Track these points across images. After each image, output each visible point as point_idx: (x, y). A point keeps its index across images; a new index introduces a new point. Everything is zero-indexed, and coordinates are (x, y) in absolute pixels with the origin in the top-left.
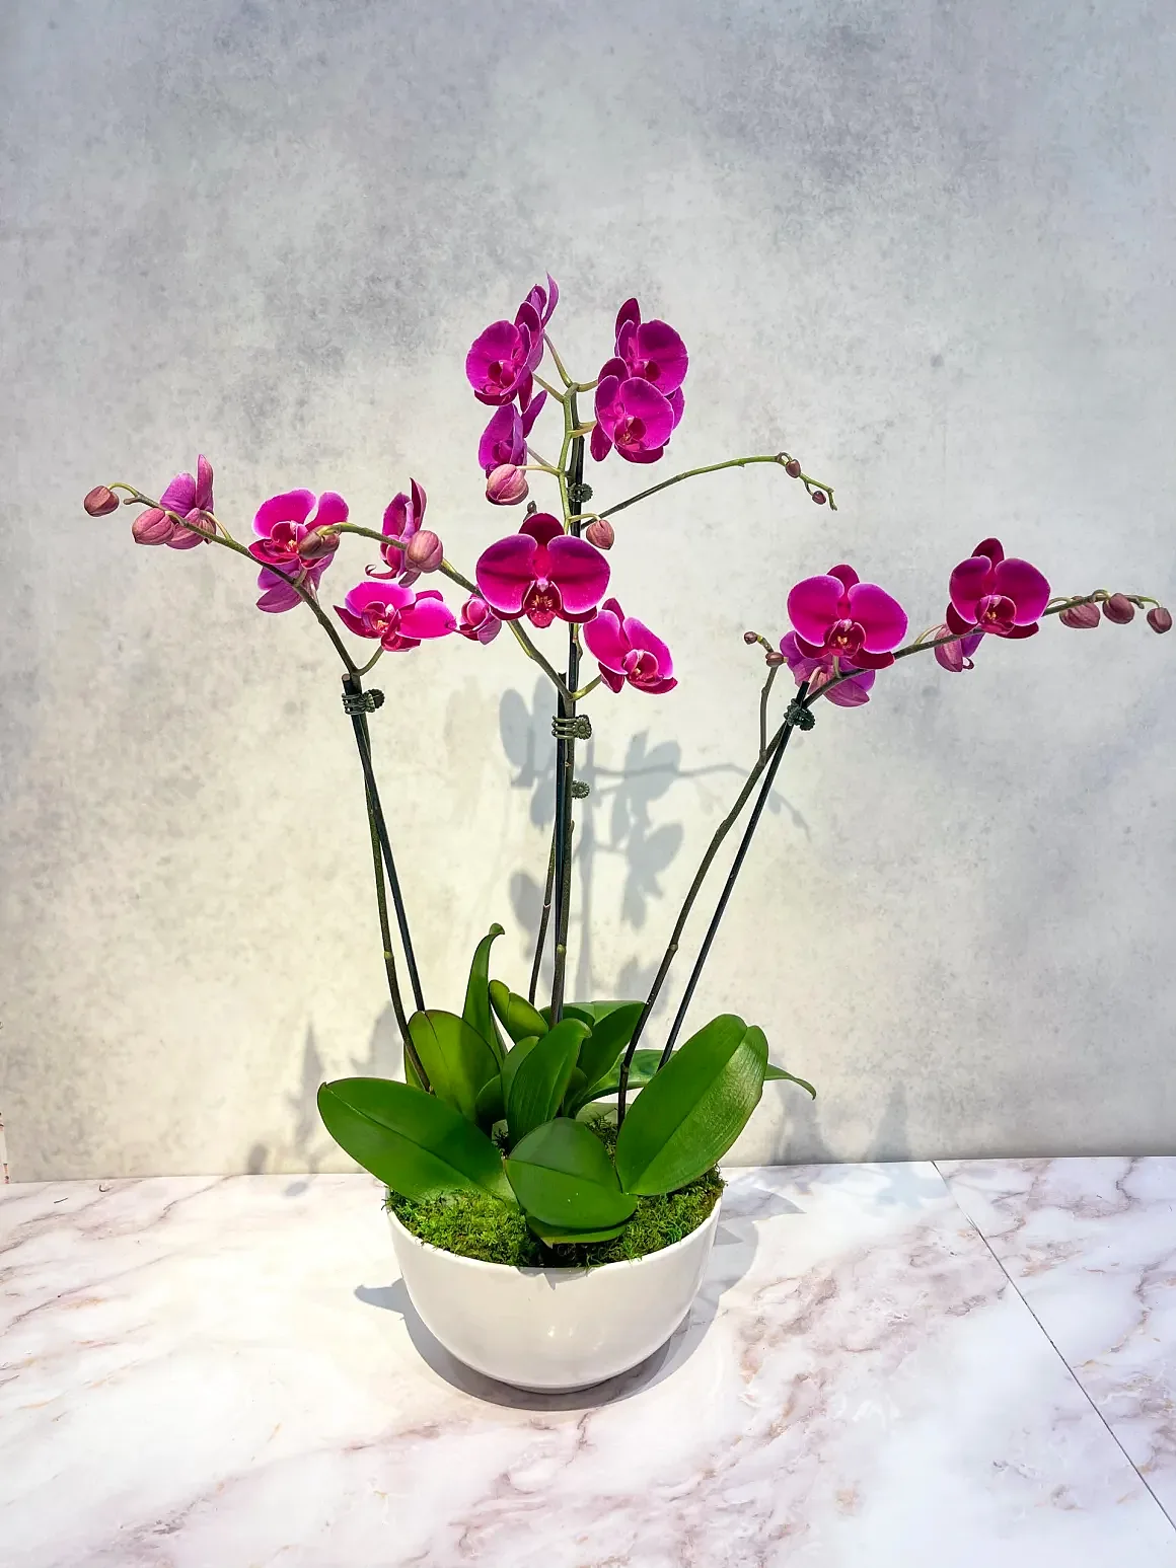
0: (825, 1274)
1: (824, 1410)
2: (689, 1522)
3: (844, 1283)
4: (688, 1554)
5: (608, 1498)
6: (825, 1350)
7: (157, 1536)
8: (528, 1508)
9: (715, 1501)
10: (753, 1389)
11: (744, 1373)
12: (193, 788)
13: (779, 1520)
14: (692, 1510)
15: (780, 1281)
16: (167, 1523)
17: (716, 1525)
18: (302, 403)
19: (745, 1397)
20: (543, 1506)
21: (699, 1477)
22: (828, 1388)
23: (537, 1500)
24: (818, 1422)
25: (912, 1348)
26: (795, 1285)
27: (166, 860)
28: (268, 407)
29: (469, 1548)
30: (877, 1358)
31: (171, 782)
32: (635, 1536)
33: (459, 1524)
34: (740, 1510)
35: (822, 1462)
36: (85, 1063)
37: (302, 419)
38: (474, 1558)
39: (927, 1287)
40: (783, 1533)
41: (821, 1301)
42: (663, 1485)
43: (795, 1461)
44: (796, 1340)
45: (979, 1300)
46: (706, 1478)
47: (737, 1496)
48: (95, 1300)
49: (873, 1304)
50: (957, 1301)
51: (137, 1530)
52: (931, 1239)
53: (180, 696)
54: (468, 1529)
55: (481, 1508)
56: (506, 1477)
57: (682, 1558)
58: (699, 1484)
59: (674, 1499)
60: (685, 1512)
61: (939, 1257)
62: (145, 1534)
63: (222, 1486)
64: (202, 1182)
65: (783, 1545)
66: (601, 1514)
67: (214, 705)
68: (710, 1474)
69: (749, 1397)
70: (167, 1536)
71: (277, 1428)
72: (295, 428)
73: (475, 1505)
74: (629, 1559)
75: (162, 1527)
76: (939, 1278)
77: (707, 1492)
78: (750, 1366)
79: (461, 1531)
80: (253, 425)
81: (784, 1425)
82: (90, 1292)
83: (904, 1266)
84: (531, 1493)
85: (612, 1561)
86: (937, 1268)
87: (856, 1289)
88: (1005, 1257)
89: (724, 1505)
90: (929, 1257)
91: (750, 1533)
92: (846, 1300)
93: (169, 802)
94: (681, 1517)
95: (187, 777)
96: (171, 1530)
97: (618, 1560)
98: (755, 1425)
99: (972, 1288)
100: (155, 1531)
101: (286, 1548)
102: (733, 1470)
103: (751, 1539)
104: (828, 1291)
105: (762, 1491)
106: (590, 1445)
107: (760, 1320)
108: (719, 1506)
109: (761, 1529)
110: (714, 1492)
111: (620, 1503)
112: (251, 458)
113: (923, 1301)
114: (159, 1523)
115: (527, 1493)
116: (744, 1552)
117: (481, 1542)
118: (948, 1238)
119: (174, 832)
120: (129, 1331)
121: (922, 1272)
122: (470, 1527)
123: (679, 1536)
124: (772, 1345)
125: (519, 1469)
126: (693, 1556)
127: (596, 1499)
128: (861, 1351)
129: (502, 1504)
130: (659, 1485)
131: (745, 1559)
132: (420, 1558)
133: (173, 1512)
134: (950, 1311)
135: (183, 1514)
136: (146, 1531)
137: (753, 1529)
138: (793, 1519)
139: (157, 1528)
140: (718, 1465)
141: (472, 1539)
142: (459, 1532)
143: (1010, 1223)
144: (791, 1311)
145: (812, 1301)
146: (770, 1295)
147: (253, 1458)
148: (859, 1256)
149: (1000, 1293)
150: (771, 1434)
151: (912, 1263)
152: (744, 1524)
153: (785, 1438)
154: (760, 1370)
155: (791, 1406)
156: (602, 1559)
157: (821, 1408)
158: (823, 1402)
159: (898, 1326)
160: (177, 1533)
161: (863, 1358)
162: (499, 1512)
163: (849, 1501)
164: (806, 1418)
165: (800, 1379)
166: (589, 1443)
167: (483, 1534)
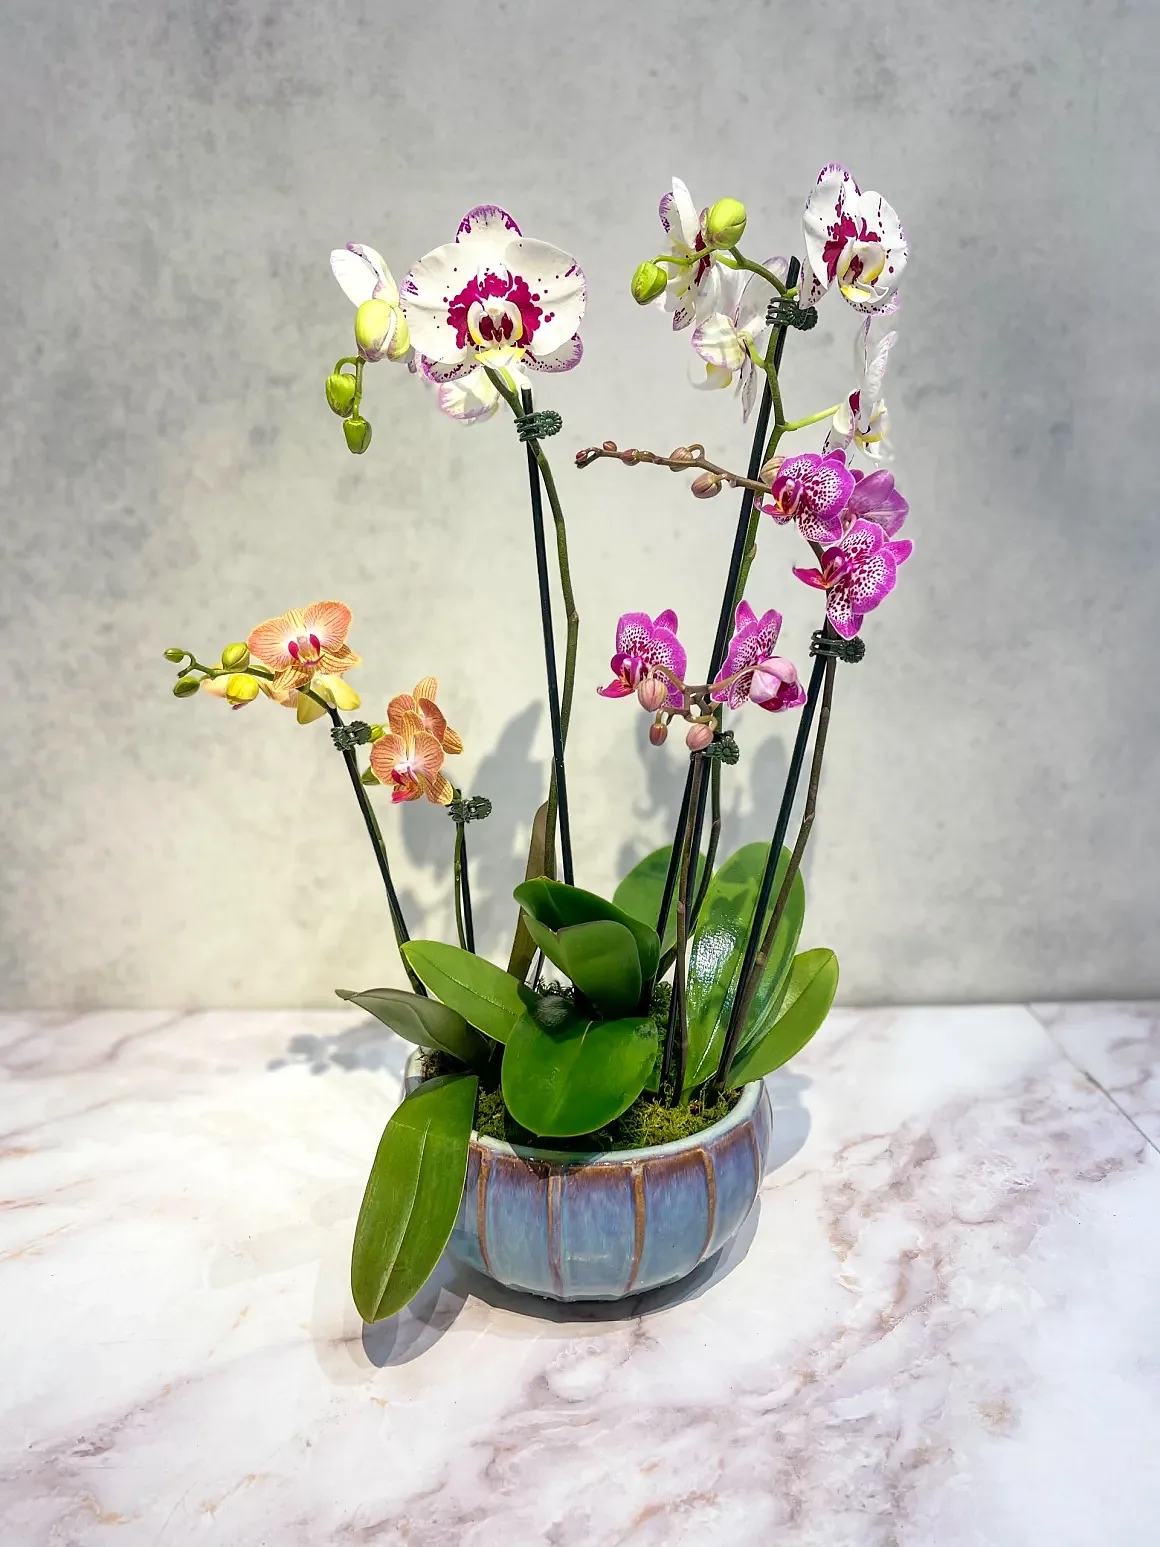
0: (918, 1130)
1: (945, 1296)
2: (792, 1443)
3: (944, 1140)
4: (794, 1489)
5: (679, 1410)
6: (932, 1221)
7: (76, 1460)
8: (574, 1423)
9: (820, 1415)
10: (849, 1268)
11: (837, 1249)
12: (137, 537)
13: (909, 1442)
14: (793, 1427)
15: (867, 1138)
16: (93, 1441)
17: (827, 1449)
18: (269, 22)
19: (842, 1279)
20: (595, 1420)
21: (795, 1383)
22: (946, 1269)
23: (585, 1412)
24: (939, 1311)
25: (1042, 1220)
26: (884, 1144)
27: (107, 628)
28: (225, 28)
29: (500, 1479)
30: (1001, 1233)
31: (110, 528)
32: (722, 1463)
33: (484, 1443)
34: (856, 1427)
35: (954, 1364)
36: (16, 876)
37: (269, 45)
38: (507, 1494)
39: (1047, 1147)
40: (918, 1460)
41: (919, 1163)
42: (751, 1392)
43: (918, 1362)
44: (895, 1209)
45: (1115, 1163)
46: (805, 1384)
47: (851, 1408)
48: (20, 1151)
49: (984, 1167)
50: (1085, 1165)
51: (50, 1451)
52: (1041, 1092)
53: (118, 416)
54: (497, 1450)
55: (512, 1423)
56: (542, 1381)
57: (788, 1494)
58: (797, 1392)
59: (767, 1412)
60: (785, 1429)
61: (1056, 1114)
62: (61, 1457)
63: (167, 1390)
64: (159, 1017)
65: (921, 1477)
66: (672, 1433)
67: (162, 430)
68: (810, 1378)
69: (846, 1278)
70: (89, 1460)
71: (244, 1313)
72: (259, 56)
73: (503, 1418)
74: (716, 1496)
75: (83, 1447)
76: (1060, 1137)
77: (808, 1402)
78: (843, 1240)
79: (486, 1455)
80: (207, 52)
81: (897, 1315)
82: (16, 1142)
83: (1012, 1122)
84: (579, 1401)
85: (695, 1499)
86: (1055, 1126)
87: (960, 1148)
88: (1137, 1114)
89: (833, 1421)
90: (1041, 1113)
91: (872, 1461)
92: (949, 1163)
93: (109, 555)
94: (779, 1438)
95: (131, 522)
96: (98, 1450)
97: (702, 1497)
98: (858, 1315)
99: (1103, 1150)
100: (76, 1452)
101: (252, 1477)
102: (839, 1374)
103: (877, 1467)
104: (925, 1152)
105: (882, 1402)
106: (648, 1338)
107: (847, 1186)
108: (831, 1423)
109: (888, 1455)
110: (819, 1401)
111: (693, 1416)
112: (204, 96)
113: (1047, 1164)
114: (82, 1440)
115: (573, 1402)
116: (871, 1488)
117: (514, 1468)
118: (1064, 1091)
119: (116, 593)
120: (59, 1190)
121: (1037, 1130)
122: (498, 1448)
123: (780, 1465)
124: (866, 1215)
125: (560, 1370)
126: (801, 1492)
127: (662, 1410)
128: (980, 1223)
129: (540, 1416)
130: (745, 1392)
131: (872, 1496)
132: (433, 1492)
133: (101, 1426)
134: (1081, 1177)
135: (116, 1429)
136: (63, 1452)
137: (878, 1453)
138: (928, 1442)
139: (76, 1449)
140: (821, 1364)
141: (502, 1467)
142: (484, 1457)
143: (1134, 1075)
144: (884, 1173)
145: (909, 1163)
146: (856, 1156)
147: (211, 1352)
148: (960, 1109)
149: (1139, 1155)
150: (881, 1326)
151: (1023, 1120)
152: (864, 1448)
153: (899, 1331)
154: (856, 1245)
155: (902, 1290)
156: (680, 1496)
157: (942, 1293)
158: (943, 1287)
159: (1020, 1196)
160: (105, 1455)
161: (984, 1231)
162: (536, 1428)
163: (1001, 1415)
164: (923, 1307)
165: (908, 1257)
166: (647, 1335)
167: (515, 1459)
